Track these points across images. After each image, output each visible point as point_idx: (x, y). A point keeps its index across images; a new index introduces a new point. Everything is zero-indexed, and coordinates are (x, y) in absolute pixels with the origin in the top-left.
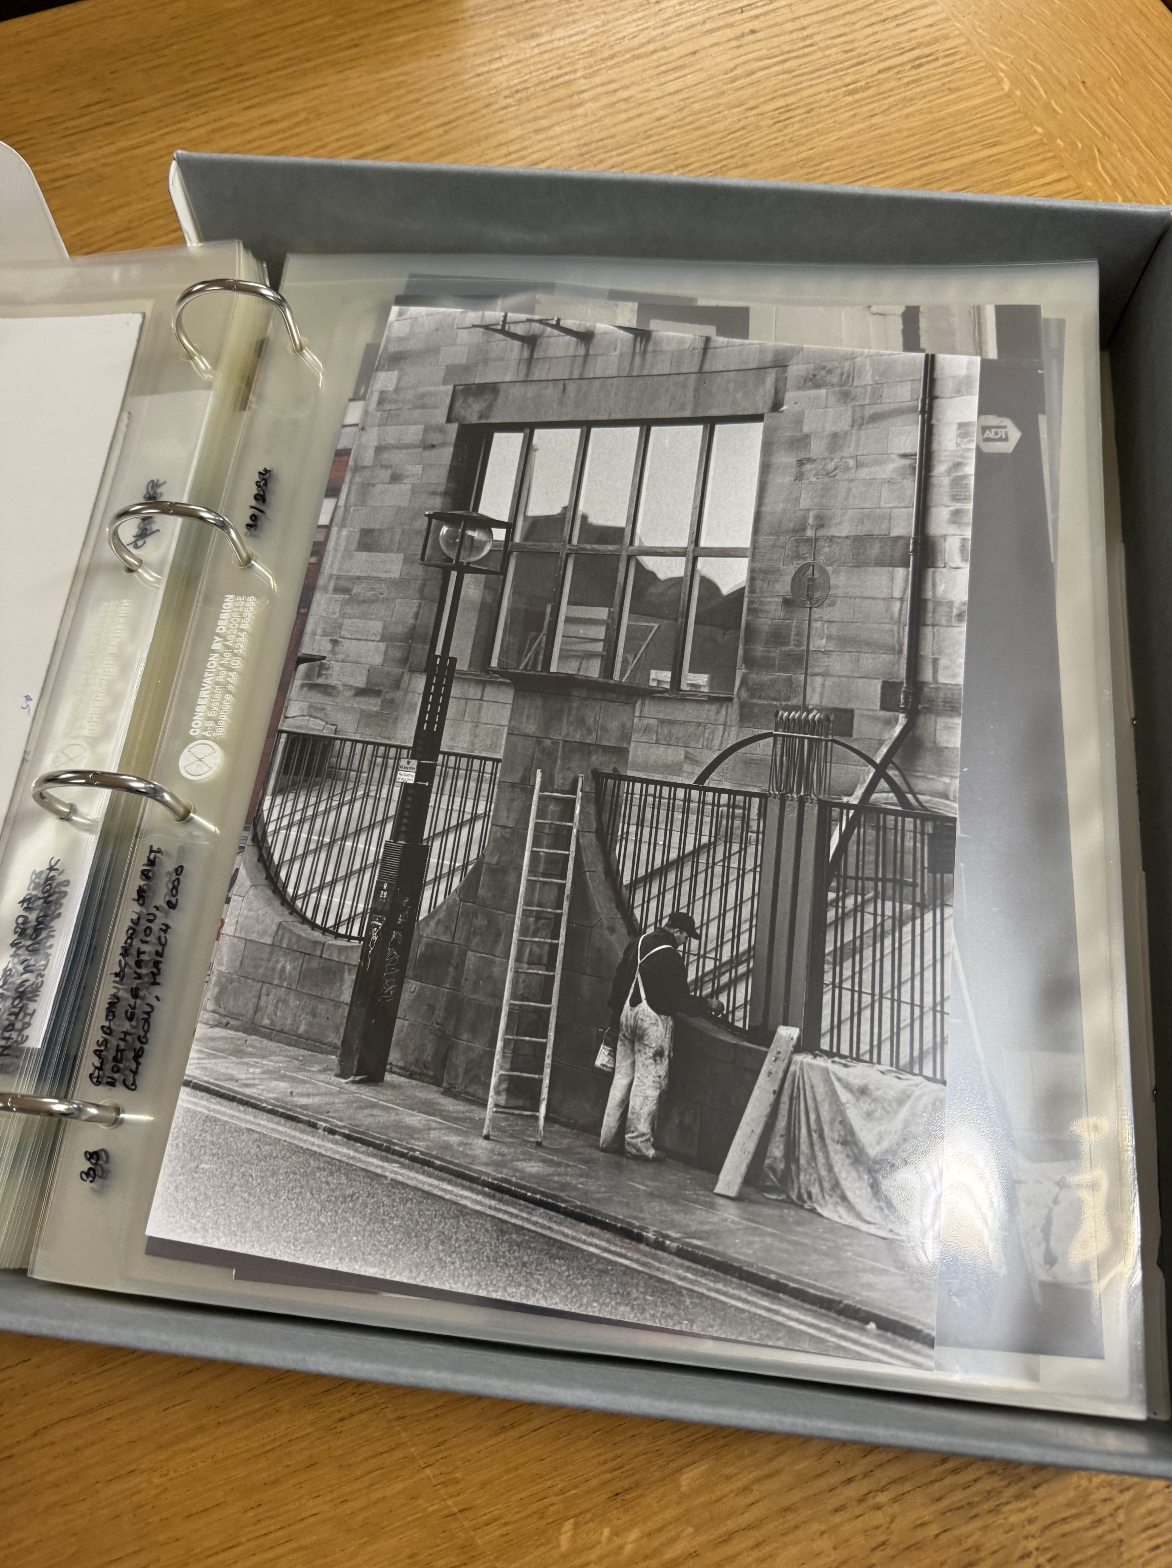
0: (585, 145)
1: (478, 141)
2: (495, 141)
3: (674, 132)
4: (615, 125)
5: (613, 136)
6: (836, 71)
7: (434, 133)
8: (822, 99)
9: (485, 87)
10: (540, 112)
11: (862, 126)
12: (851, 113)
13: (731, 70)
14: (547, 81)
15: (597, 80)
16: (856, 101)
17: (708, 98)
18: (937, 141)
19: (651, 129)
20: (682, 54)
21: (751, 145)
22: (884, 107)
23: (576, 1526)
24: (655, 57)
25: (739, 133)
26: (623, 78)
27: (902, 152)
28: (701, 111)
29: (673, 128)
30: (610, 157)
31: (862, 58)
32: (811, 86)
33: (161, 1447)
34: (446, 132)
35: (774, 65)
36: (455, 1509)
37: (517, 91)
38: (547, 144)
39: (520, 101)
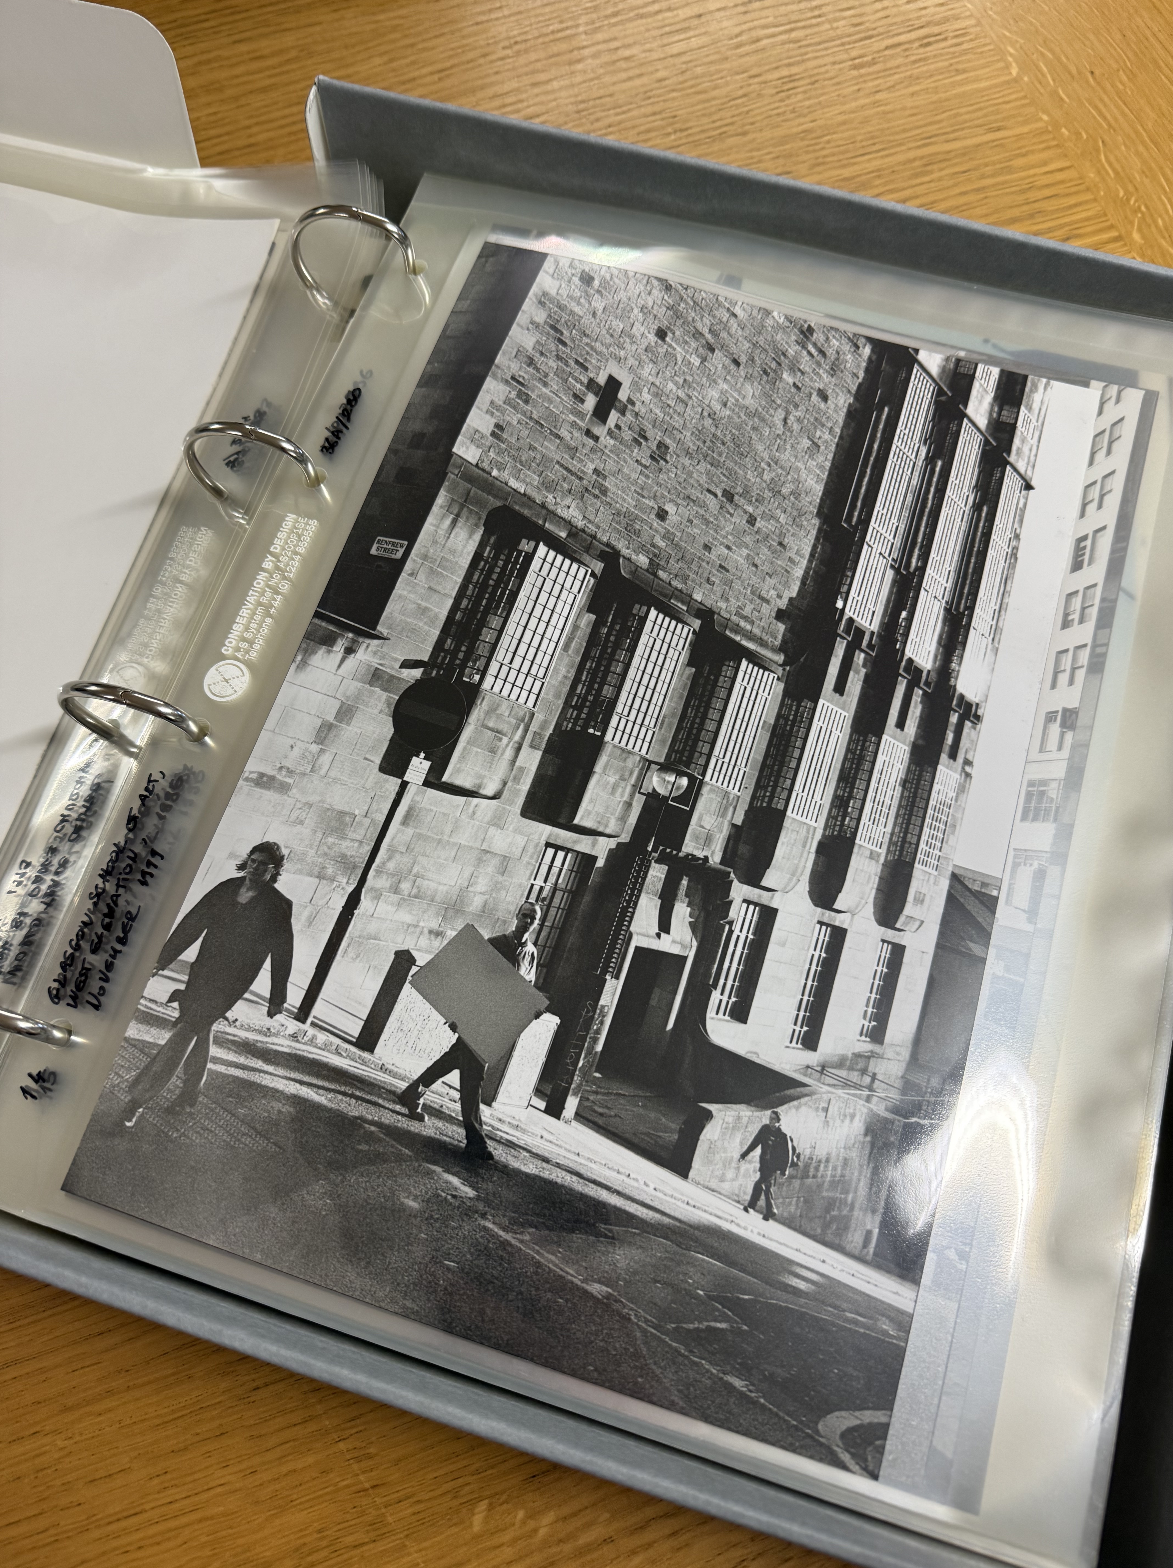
0: (583, 102)
1: (473, 91)
2: (490, 92)
3: (674, 94)
4: (614, 84)
5: (611, 95)
6: (843, 44)
7: (428, 79)
8: (827, 72)
9: (484, 36)
10: (539, 65)
11: (867, 101)
12: (856, 87)
13: (737, 36)
14: (547, 34)
15: (600, 36)
16: (861, 76)
17: (711, 62)
18: (940, 121)
19: (651, 90)
20: (689, 15)
21: (751, 113)
22: (889, 84)
23: (491, 1507)
24: (660, 17)
25: (739, 101)
26: (626, 36)
27: (905, 131)
28: (703, 75)
29: (673, 90)
30: (607, 116)
31: (870, 33)
32: (817, 58)
33: (66, 1409)
34: (440, 79)
35: (781, 33)
36: (367, 1485)
37: (516, 43)
38: (543, 98)
39: (518, 53)
